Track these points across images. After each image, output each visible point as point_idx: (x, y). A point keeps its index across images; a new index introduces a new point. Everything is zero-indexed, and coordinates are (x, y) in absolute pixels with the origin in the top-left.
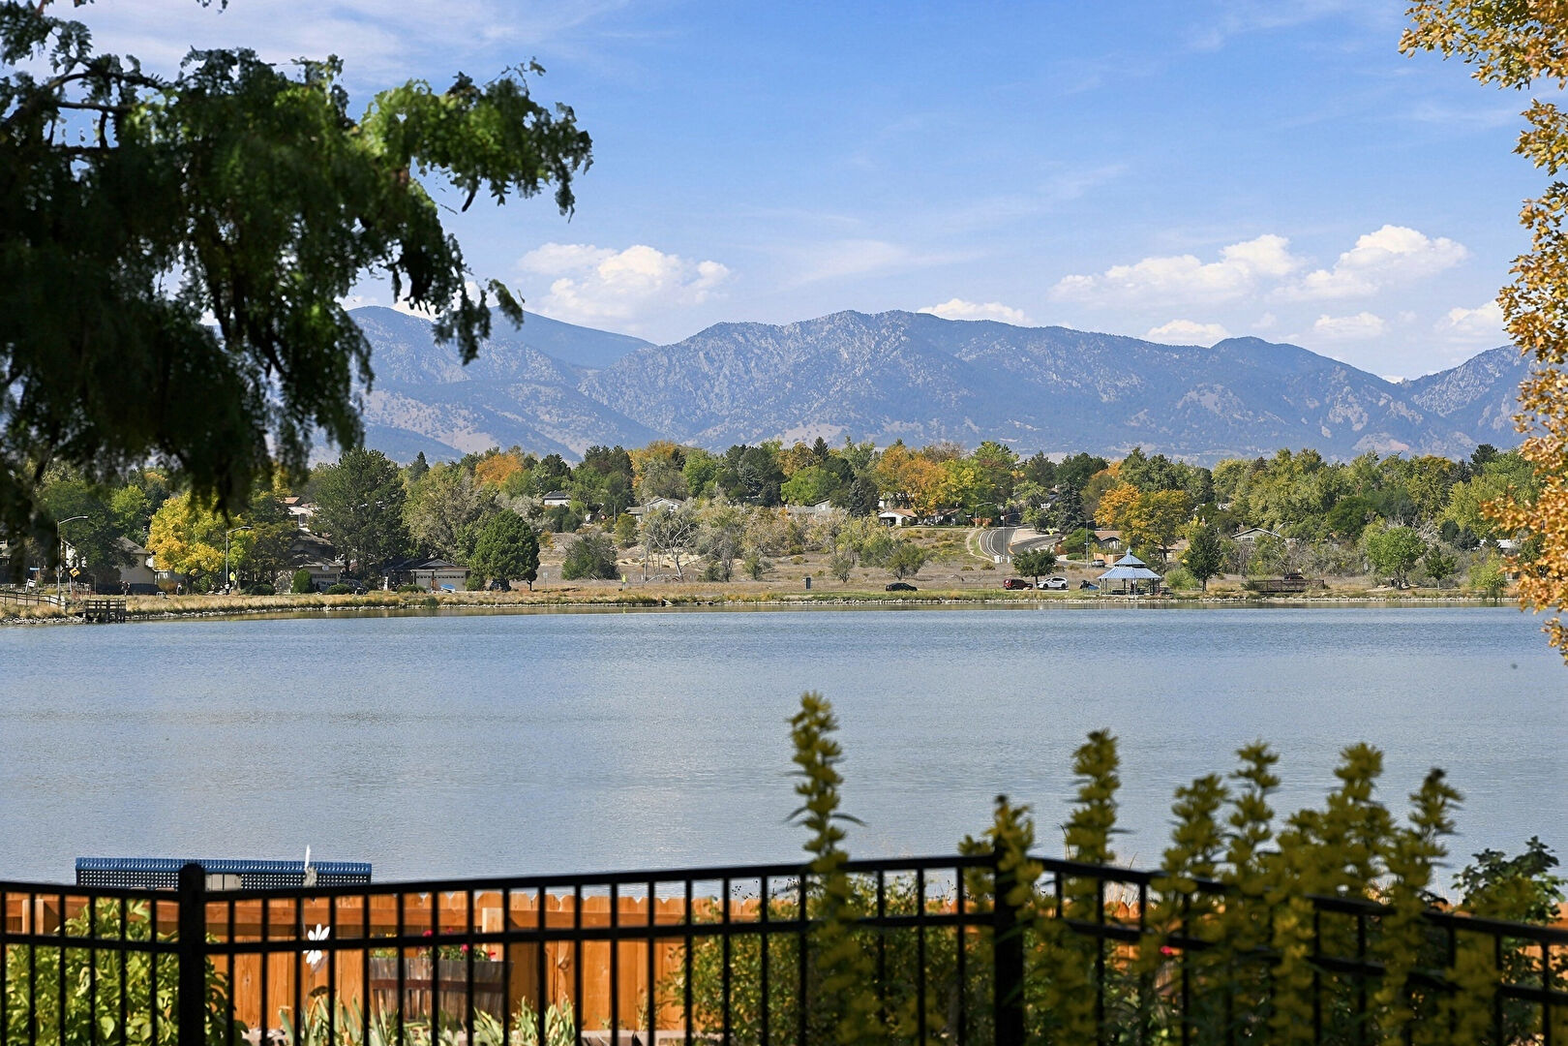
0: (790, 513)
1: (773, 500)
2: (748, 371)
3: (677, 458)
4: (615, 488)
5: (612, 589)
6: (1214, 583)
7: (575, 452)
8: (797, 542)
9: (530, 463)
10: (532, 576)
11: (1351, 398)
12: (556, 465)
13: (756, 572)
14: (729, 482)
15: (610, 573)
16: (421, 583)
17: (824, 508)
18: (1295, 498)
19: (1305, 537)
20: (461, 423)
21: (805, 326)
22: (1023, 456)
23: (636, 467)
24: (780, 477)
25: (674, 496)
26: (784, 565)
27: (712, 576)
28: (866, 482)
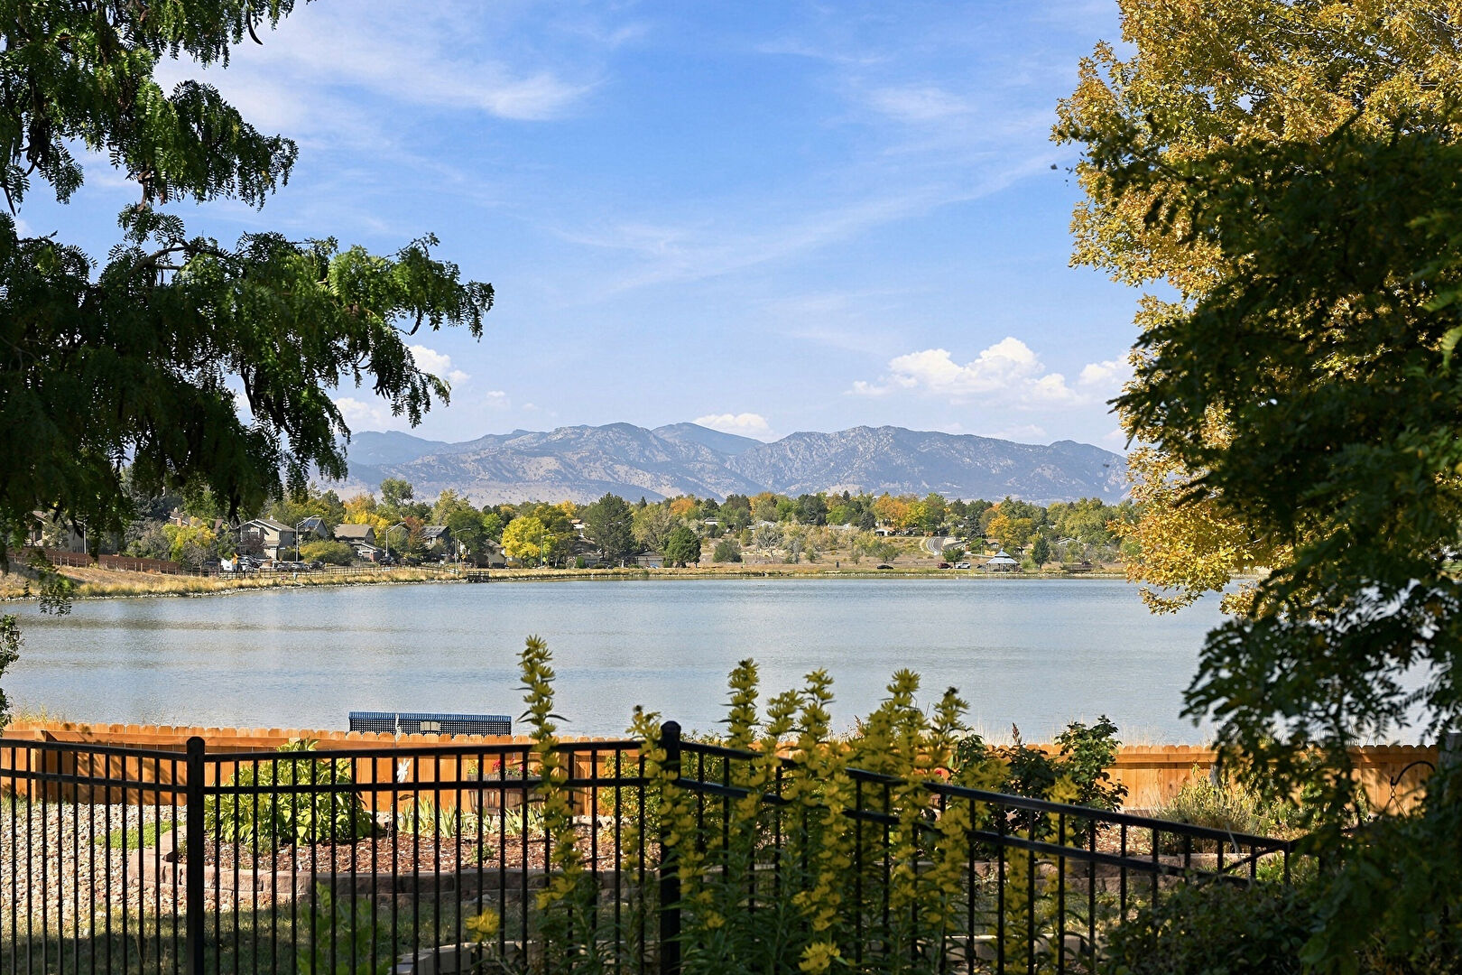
0: (830, 528)
1: (822, 522)
3: (774, 502)
4: (742, 515)
5: (737, 567)
6: (1045, 566)
7: (722, 498)
8: (834, 544)
9: (699, 503)
10: (697, 561)
12: (712, 504)
13: (812, 559)
14: (799, 513)
15: (738, 559)
16: (640, 564)
17: (847, 526)
18: (1089, 523)
19: (1093, 543)
20: (665, 482)
21: (841, 434)
22: (950, 501)
23: (752, 505)
24: (825, 511)
25: (771, 520)
26: (827, 556)
27: (789, 561)
28: (869, 514)
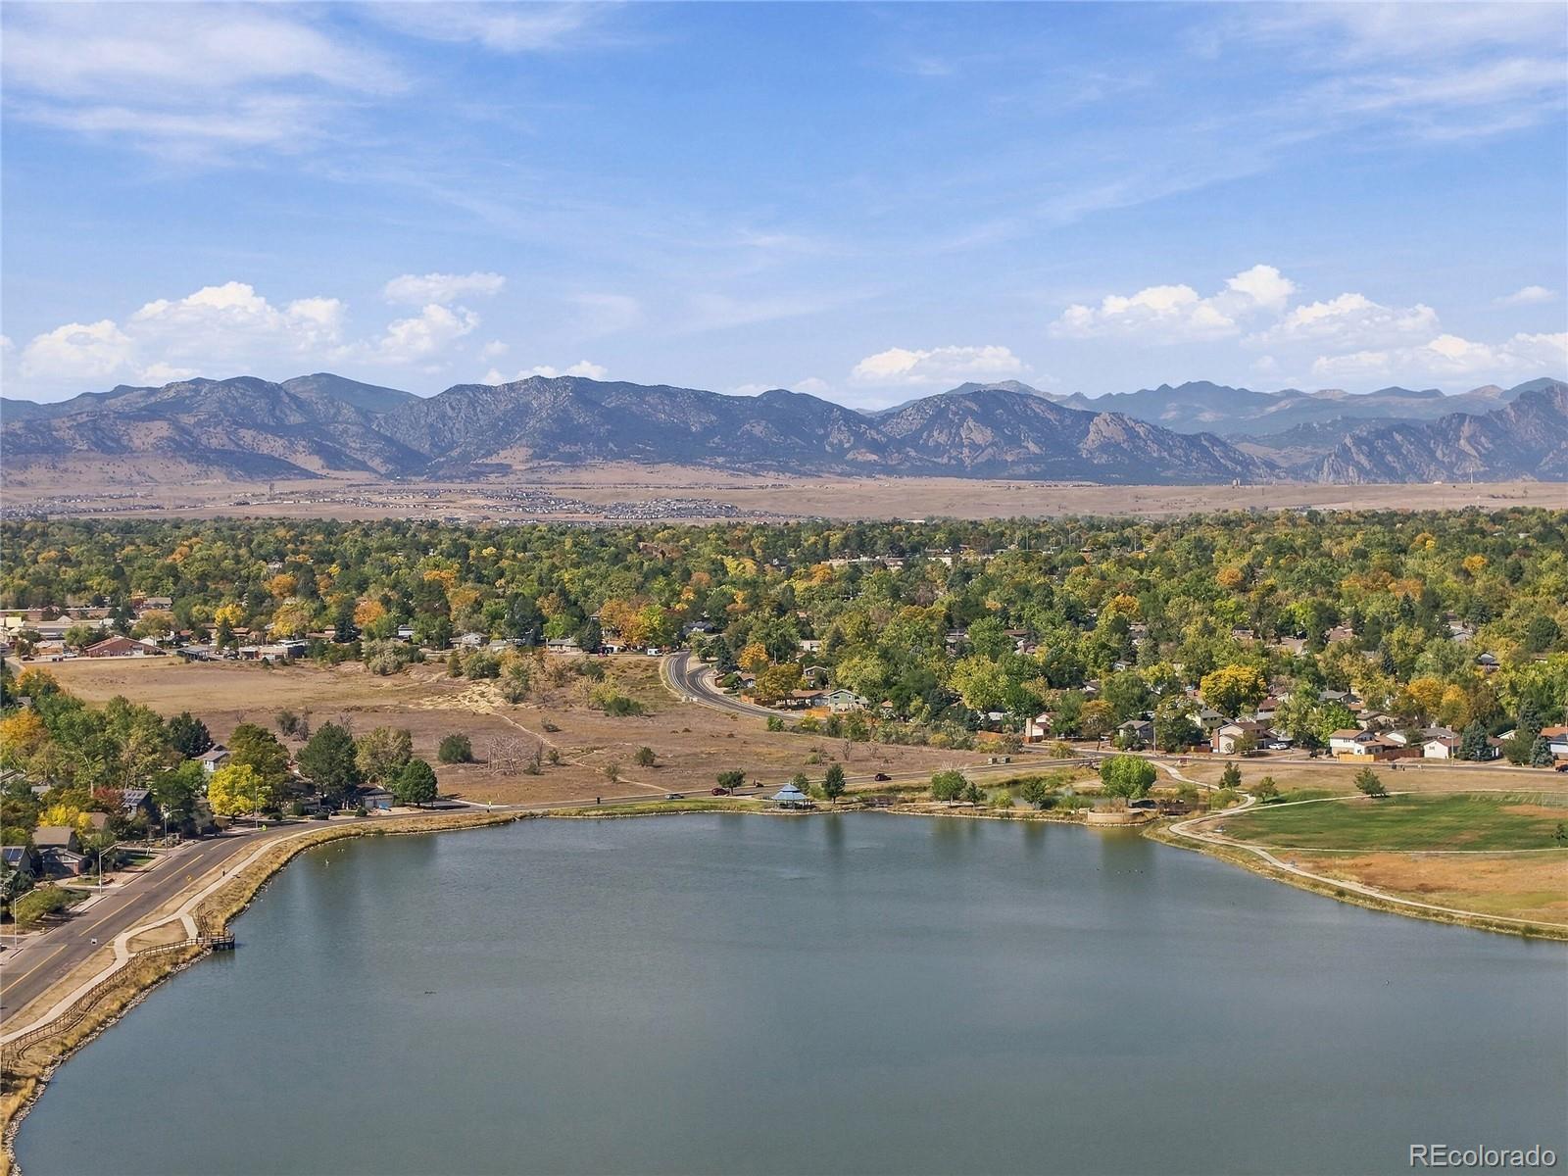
2: (476, 414)
11: (843, 428)
20: (301, 449)
